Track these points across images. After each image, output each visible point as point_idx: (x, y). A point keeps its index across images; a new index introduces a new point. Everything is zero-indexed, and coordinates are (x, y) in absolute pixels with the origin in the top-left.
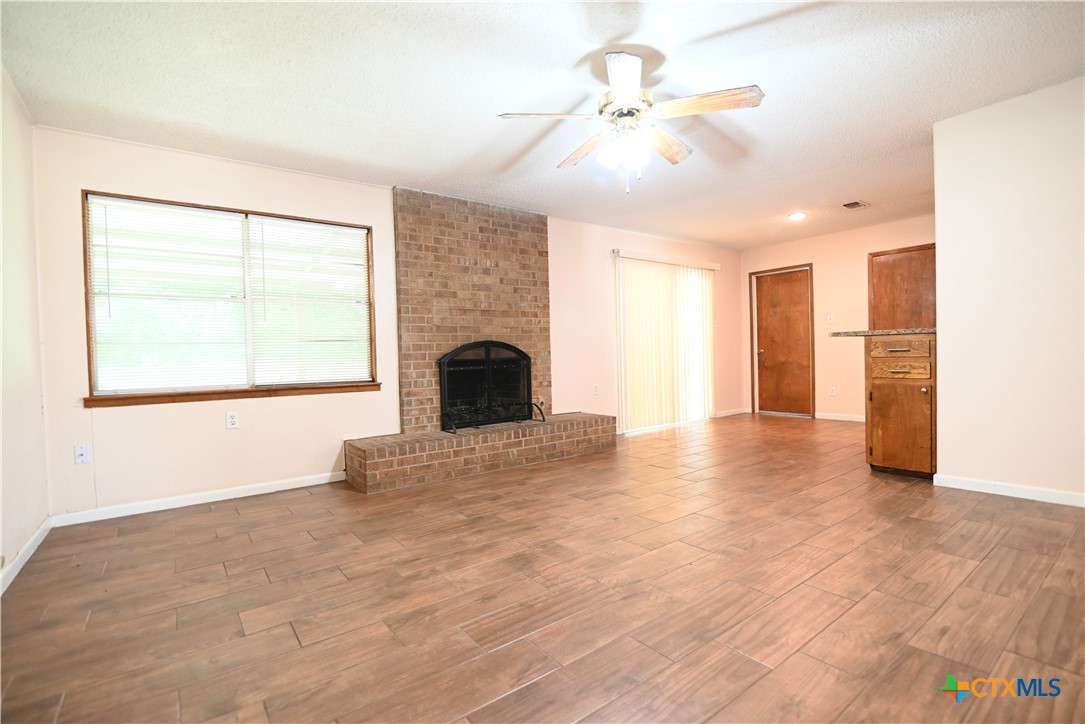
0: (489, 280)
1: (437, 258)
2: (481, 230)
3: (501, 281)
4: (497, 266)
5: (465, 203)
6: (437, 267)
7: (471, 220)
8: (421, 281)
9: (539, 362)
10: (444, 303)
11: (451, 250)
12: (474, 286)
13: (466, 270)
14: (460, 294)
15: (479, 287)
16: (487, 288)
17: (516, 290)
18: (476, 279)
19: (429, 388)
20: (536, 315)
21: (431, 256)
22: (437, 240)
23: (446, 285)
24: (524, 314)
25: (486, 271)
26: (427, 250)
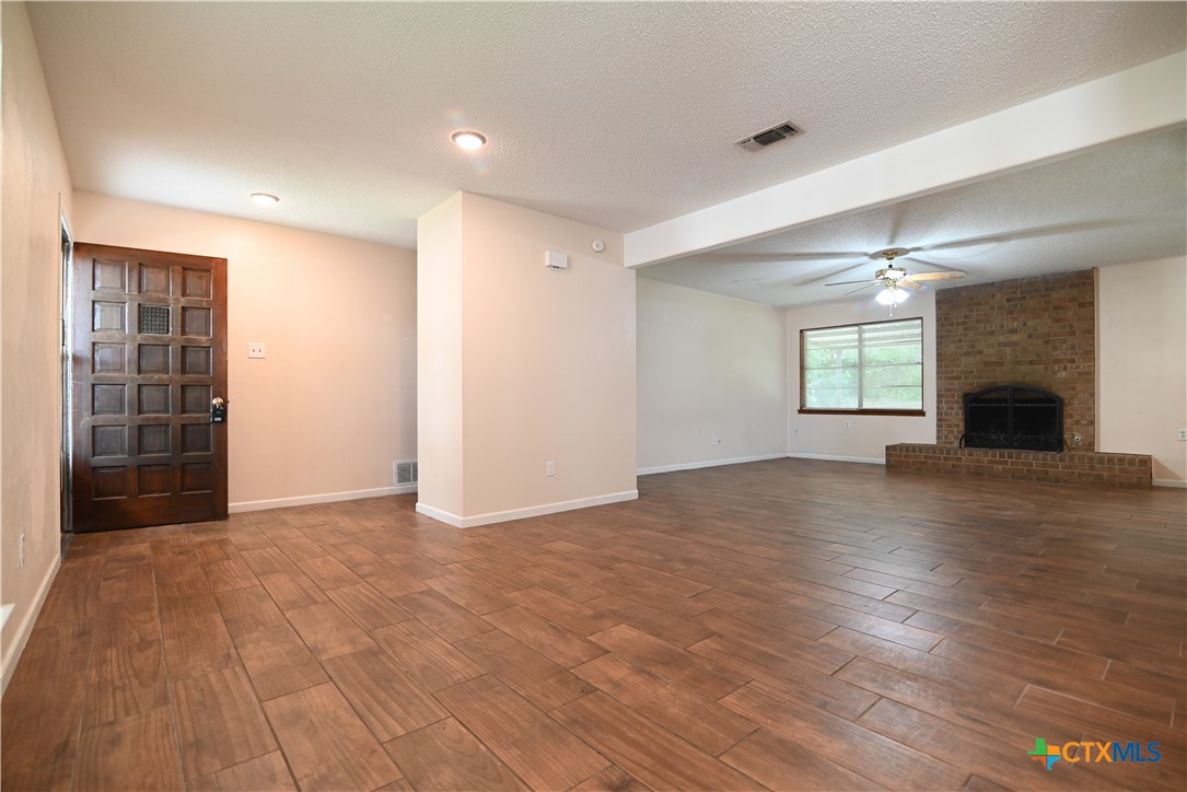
0: (1015, 338)
1: (965, 329)
2: (1008, 300)
3: (1030, 336)
4: (1025, 325)
5: (993, 284)
6: (966, 335)
7: (998, 295)
8: (952, 346)
9: (1076, 402)
10: (971, 359)
11: (978, 321)
12: (999, 344)
13: (992, 333)
14: (986, 351)
15: (1005, 345)
16: (1015, 344)
17: (1046, 342)
18: (1001, 338)
19: (957, 417)
20: (1073, 361)
21: (961, 328)
22: (966, 317)
23: (973, 347)
24: (1057, 361)
25: (1013, 331)
26: (958, 324)
